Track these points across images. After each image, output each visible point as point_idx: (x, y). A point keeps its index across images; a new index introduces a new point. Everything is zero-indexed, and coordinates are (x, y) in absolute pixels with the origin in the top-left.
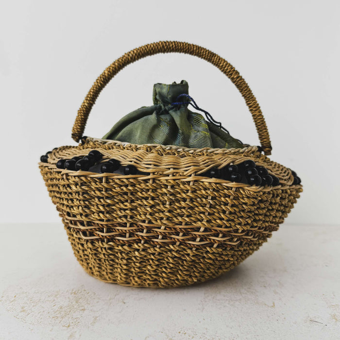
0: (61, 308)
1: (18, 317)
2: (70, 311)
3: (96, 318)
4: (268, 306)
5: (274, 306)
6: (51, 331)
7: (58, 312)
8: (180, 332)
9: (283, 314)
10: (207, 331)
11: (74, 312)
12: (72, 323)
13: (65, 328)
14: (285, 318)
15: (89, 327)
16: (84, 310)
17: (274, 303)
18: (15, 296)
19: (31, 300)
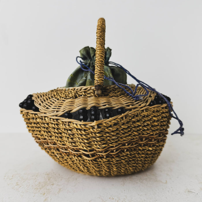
0: (40, 183)
1: (14, 188)
2: (45, 185)
3: (60, 189)
4: (163, 183)
5: (166, 183)
6: (34, 196)
7: (38, 185)
8: (110, 198)
9: (172, 188)
10: (126, 198)
11: (48, 186)
12: (46, 192)
13: (42, 195)
14: (173, 190)
15: (56, 195)
16: (53, 184)
17: (166, 181)
18: (13, 176)
19: (22, 178)
